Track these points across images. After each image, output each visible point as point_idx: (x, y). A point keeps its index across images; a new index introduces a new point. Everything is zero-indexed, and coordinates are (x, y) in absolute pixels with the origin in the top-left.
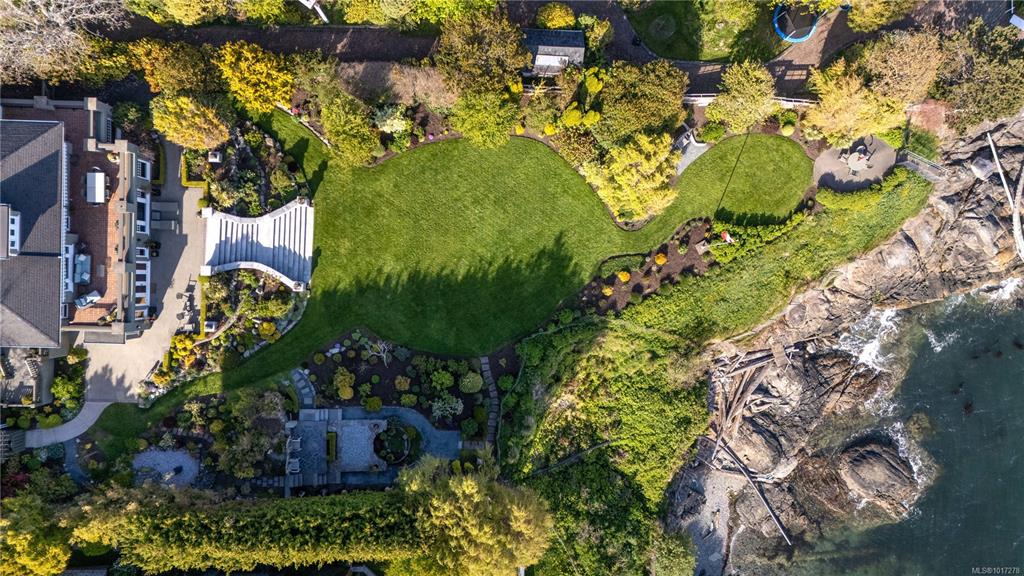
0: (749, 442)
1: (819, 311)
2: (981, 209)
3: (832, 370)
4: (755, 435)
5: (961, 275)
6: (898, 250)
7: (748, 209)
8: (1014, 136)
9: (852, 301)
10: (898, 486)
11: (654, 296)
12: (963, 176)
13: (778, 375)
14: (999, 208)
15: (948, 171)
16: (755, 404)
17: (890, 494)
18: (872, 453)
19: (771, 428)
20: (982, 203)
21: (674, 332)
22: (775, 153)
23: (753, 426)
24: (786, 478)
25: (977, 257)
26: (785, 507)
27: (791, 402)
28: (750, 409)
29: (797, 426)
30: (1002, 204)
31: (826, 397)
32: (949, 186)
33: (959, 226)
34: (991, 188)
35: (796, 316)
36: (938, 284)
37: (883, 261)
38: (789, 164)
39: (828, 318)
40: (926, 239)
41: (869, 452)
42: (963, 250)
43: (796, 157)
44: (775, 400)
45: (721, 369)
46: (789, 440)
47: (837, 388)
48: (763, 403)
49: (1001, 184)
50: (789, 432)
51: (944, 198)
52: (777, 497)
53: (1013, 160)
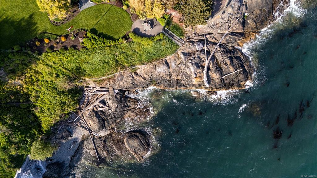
0: (92, 119)
1: (128, 79)
2: (194, 60)
3: (131, 103)
4: (95, 117)
5: (183, 82)
6: (161, 66)
7: (104, 32)
8: (215, 39)
9: (142, 80)
10: (142, 150)
11: (57, 51)
12: (192, 47)
13: (109, 99)
14: (202, 63)
15: (187, 44)
16: (99, 107)
17: (138, 152)
18: (136, 136)
19: (103, 117)
20: (195, 58)
21: (67, 69)
22: (119, 15)
23: (96, 114)
24: (104, 136)
25: (189, 77)
26: (100, 146)
27: (112, 110)
28: (97, 108)
29: (112, 119)
30: (204, 61)
31: (126, 111)
32: (186, 49)
33: (186, 64)
34: (200, 54)
35: (119, 79)
36: (175, 83)
37: (156, 69)
38: (124, 20)
39: (132, 83)
40: (173, 66)
41: (135, 135)
42: (185, 73)
43: (127, 19)
44: (106, 107)
45: (89, 90)
46: (108, 123)
47: (131, 110)
48: (102, 107)
49: (205, 54)
50: (109, 120)
51: (182, 53)
52: (98, 142)
53: (212, 47)
